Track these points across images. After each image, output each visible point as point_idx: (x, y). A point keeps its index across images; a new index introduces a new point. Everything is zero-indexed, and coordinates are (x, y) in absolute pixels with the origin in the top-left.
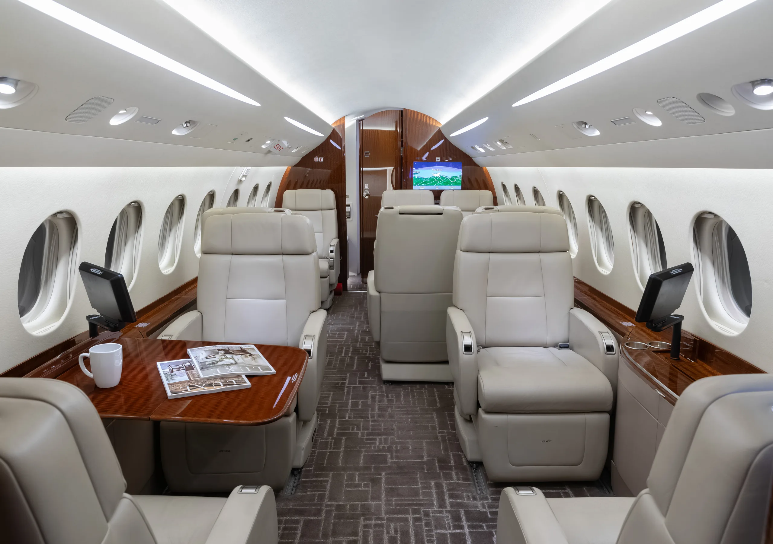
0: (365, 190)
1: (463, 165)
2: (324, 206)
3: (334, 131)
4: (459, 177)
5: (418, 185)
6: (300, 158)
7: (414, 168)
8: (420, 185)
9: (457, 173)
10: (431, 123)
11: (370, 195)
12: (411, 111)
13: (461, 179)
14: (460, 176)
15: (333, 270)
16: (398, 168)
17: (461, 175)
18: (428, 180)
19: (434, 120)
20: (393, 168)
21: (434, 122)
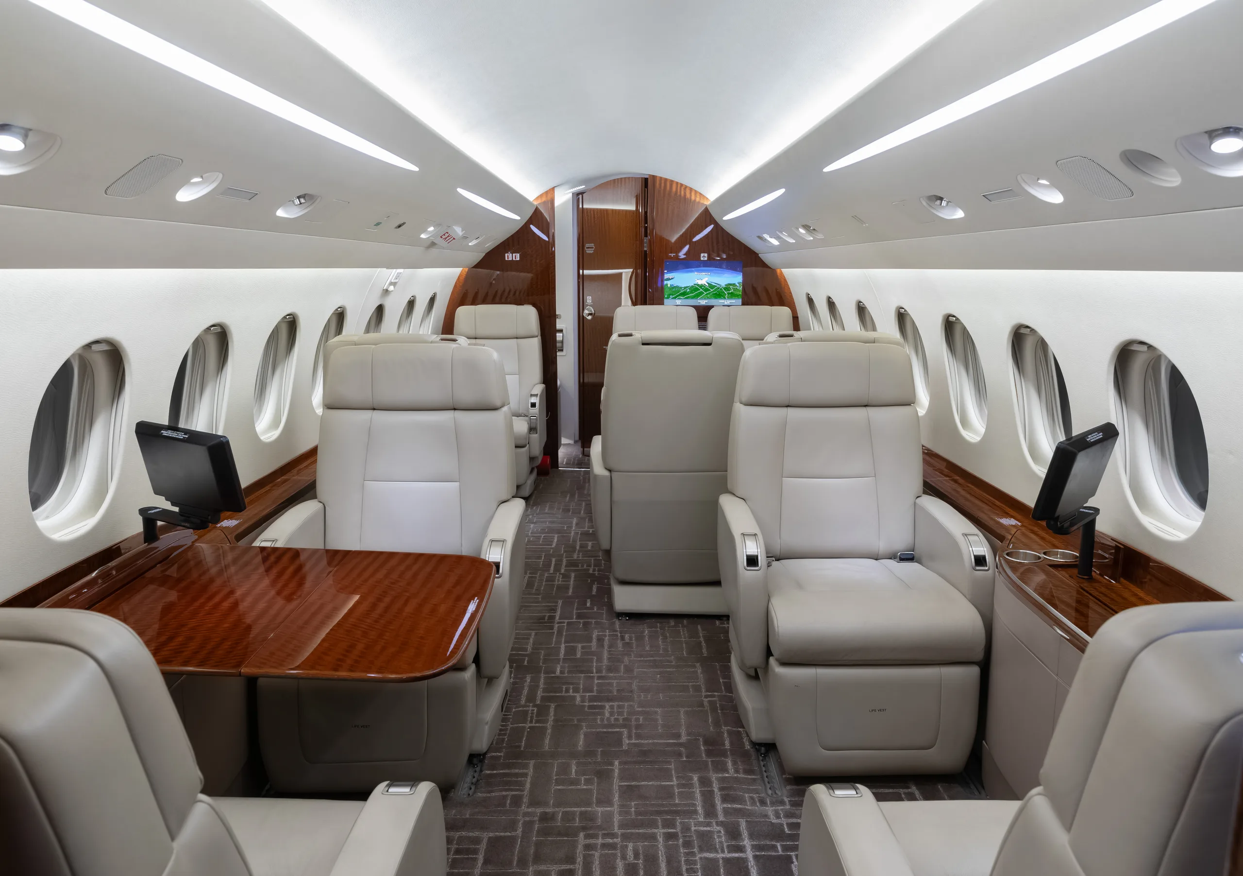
0: (587, 305)
1: (744, 266)
2: (521, 332)
3: (537, 212)
5: (672, 298)
6: (483, 255)
7: (665, 271)
8: (675, 298)
9: (736, 279)
10: (693, 198)
11: (594, 313)
12: (661, 178)
13: (741, 289)
14: (739, 284)
15: (536, 435)
16: (640, 270)
17: (741, 282)
18: (688, 290)
19: (698, 194)
20: (631, 270)
21: (698, 196)
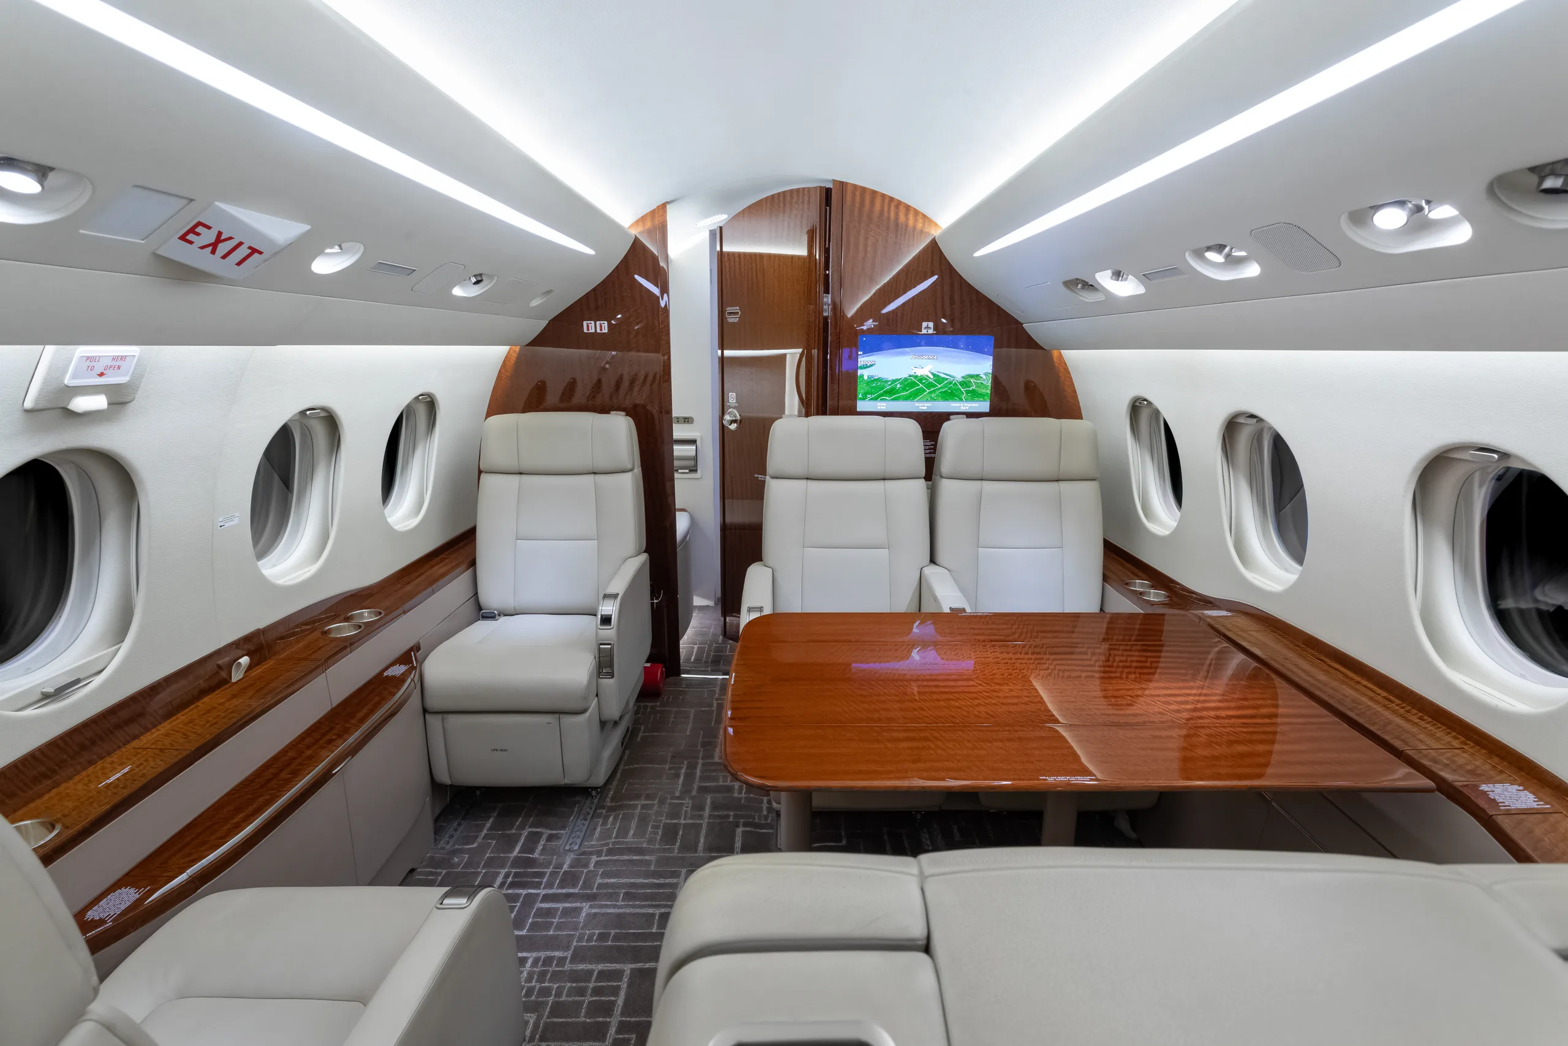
0: (730, 407)
1: (998, 345)
2: (602, 463)
3: (637, 247)
4: (984, 377)
5: (871, 399)
6: (544, 323)
7: (859, 353)
8: (876, 399)
9: (982, 366)
10: (911, 222)
11: (741, 420)
12: (855, 186)
13: (989, 384)
14: (986, 374)
15: (612, 681)
16: (816, 350)
17: (991, 371)
18: (898, 386)
19: (921, 216)
20: (800, 350)
21: (920, 221)
